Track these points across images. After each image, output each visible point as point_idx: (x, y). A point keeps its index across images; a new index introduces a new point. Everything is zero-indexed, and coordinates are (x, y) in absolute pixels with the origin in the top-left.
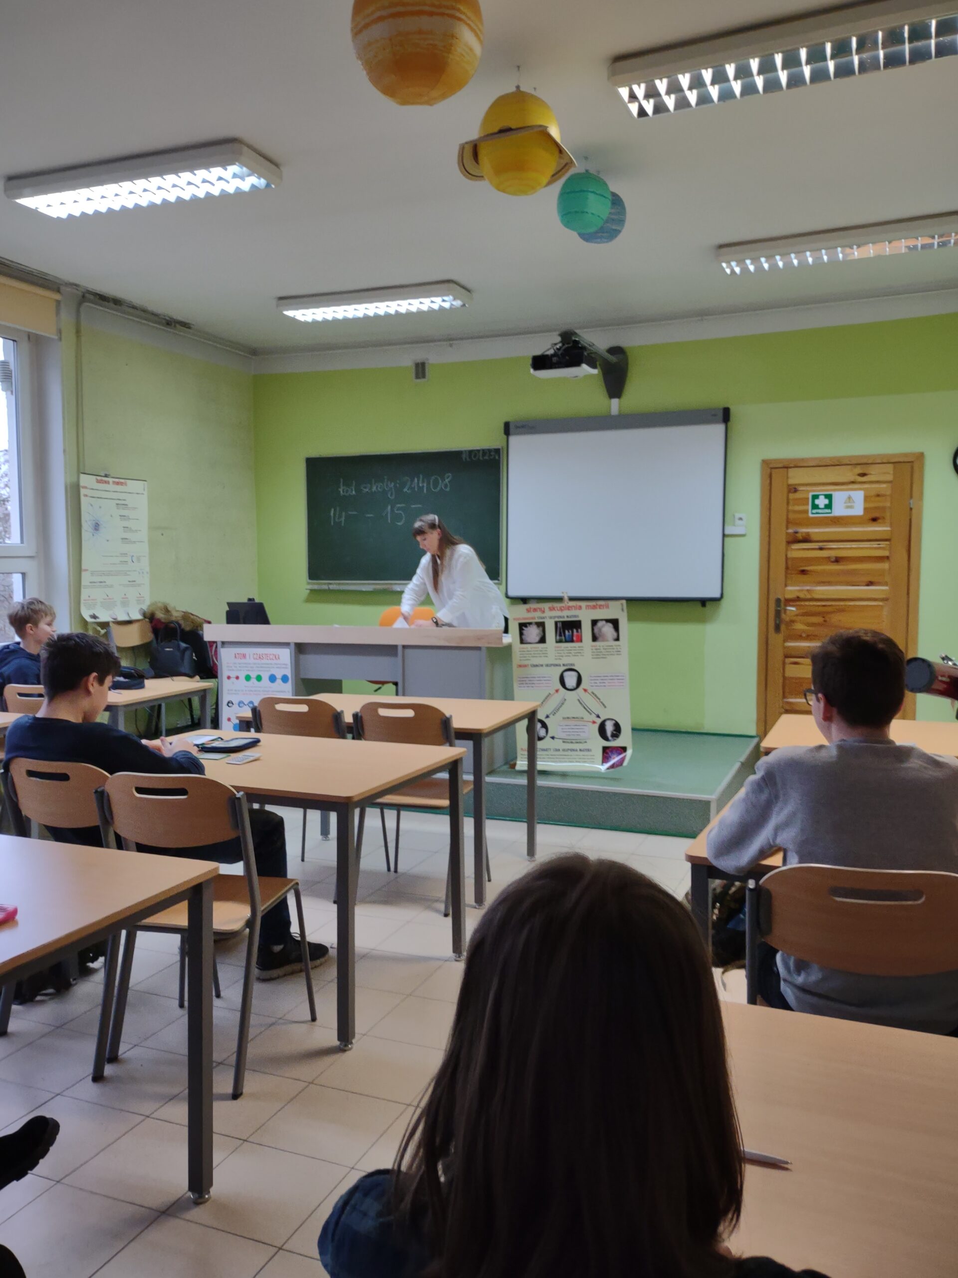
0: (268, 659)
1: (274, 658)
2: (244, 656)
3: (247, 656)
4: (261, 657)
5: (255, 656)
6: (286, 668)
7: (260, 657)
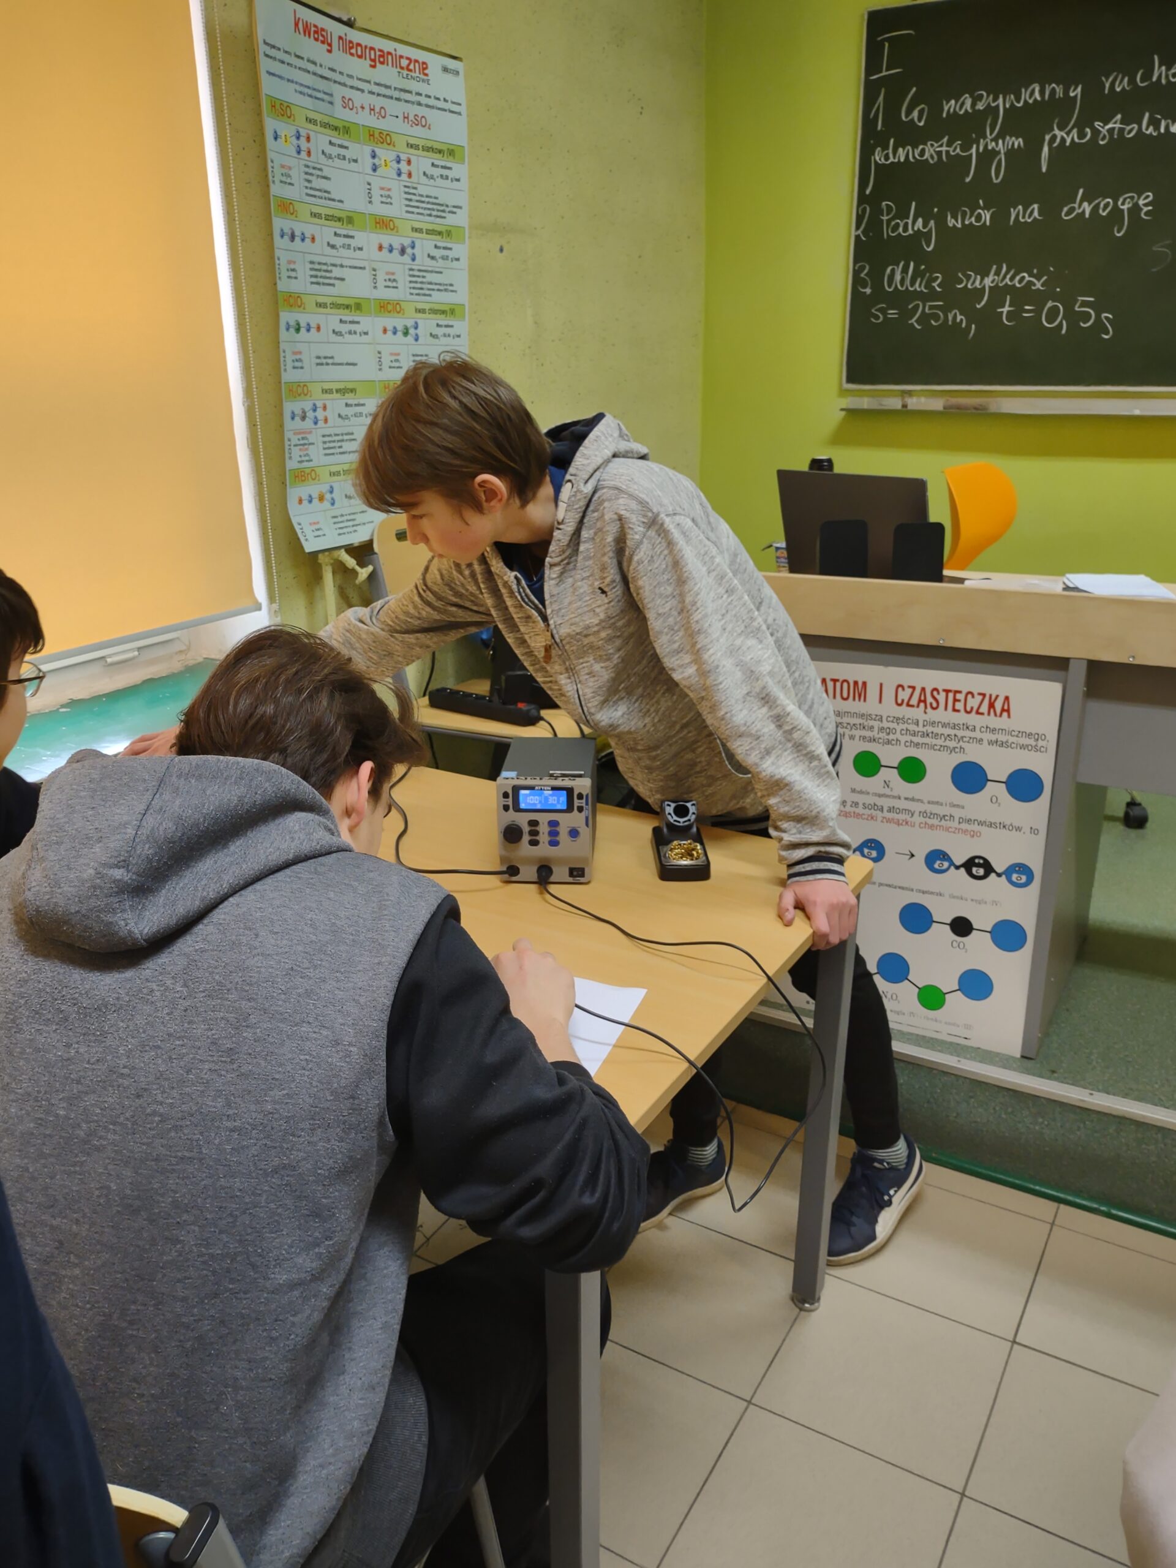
0: (955, 710)
1: (984, 708)
2: (859, 690)
3: (872, 692)
4: (929, 699)
5: (904, 695)
6: (1036, 749)
7: (925, 699)
